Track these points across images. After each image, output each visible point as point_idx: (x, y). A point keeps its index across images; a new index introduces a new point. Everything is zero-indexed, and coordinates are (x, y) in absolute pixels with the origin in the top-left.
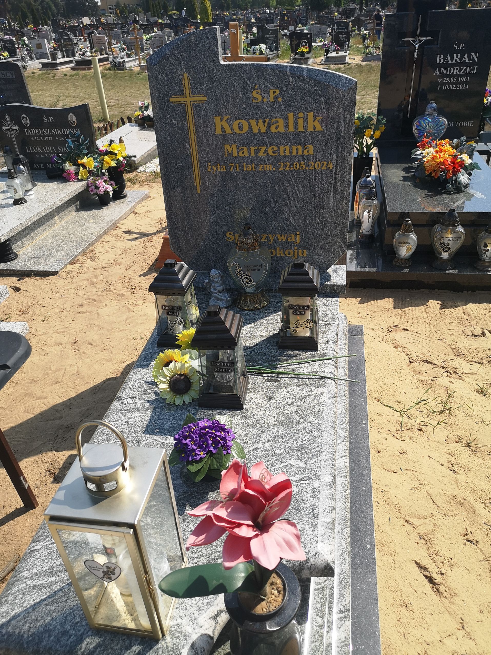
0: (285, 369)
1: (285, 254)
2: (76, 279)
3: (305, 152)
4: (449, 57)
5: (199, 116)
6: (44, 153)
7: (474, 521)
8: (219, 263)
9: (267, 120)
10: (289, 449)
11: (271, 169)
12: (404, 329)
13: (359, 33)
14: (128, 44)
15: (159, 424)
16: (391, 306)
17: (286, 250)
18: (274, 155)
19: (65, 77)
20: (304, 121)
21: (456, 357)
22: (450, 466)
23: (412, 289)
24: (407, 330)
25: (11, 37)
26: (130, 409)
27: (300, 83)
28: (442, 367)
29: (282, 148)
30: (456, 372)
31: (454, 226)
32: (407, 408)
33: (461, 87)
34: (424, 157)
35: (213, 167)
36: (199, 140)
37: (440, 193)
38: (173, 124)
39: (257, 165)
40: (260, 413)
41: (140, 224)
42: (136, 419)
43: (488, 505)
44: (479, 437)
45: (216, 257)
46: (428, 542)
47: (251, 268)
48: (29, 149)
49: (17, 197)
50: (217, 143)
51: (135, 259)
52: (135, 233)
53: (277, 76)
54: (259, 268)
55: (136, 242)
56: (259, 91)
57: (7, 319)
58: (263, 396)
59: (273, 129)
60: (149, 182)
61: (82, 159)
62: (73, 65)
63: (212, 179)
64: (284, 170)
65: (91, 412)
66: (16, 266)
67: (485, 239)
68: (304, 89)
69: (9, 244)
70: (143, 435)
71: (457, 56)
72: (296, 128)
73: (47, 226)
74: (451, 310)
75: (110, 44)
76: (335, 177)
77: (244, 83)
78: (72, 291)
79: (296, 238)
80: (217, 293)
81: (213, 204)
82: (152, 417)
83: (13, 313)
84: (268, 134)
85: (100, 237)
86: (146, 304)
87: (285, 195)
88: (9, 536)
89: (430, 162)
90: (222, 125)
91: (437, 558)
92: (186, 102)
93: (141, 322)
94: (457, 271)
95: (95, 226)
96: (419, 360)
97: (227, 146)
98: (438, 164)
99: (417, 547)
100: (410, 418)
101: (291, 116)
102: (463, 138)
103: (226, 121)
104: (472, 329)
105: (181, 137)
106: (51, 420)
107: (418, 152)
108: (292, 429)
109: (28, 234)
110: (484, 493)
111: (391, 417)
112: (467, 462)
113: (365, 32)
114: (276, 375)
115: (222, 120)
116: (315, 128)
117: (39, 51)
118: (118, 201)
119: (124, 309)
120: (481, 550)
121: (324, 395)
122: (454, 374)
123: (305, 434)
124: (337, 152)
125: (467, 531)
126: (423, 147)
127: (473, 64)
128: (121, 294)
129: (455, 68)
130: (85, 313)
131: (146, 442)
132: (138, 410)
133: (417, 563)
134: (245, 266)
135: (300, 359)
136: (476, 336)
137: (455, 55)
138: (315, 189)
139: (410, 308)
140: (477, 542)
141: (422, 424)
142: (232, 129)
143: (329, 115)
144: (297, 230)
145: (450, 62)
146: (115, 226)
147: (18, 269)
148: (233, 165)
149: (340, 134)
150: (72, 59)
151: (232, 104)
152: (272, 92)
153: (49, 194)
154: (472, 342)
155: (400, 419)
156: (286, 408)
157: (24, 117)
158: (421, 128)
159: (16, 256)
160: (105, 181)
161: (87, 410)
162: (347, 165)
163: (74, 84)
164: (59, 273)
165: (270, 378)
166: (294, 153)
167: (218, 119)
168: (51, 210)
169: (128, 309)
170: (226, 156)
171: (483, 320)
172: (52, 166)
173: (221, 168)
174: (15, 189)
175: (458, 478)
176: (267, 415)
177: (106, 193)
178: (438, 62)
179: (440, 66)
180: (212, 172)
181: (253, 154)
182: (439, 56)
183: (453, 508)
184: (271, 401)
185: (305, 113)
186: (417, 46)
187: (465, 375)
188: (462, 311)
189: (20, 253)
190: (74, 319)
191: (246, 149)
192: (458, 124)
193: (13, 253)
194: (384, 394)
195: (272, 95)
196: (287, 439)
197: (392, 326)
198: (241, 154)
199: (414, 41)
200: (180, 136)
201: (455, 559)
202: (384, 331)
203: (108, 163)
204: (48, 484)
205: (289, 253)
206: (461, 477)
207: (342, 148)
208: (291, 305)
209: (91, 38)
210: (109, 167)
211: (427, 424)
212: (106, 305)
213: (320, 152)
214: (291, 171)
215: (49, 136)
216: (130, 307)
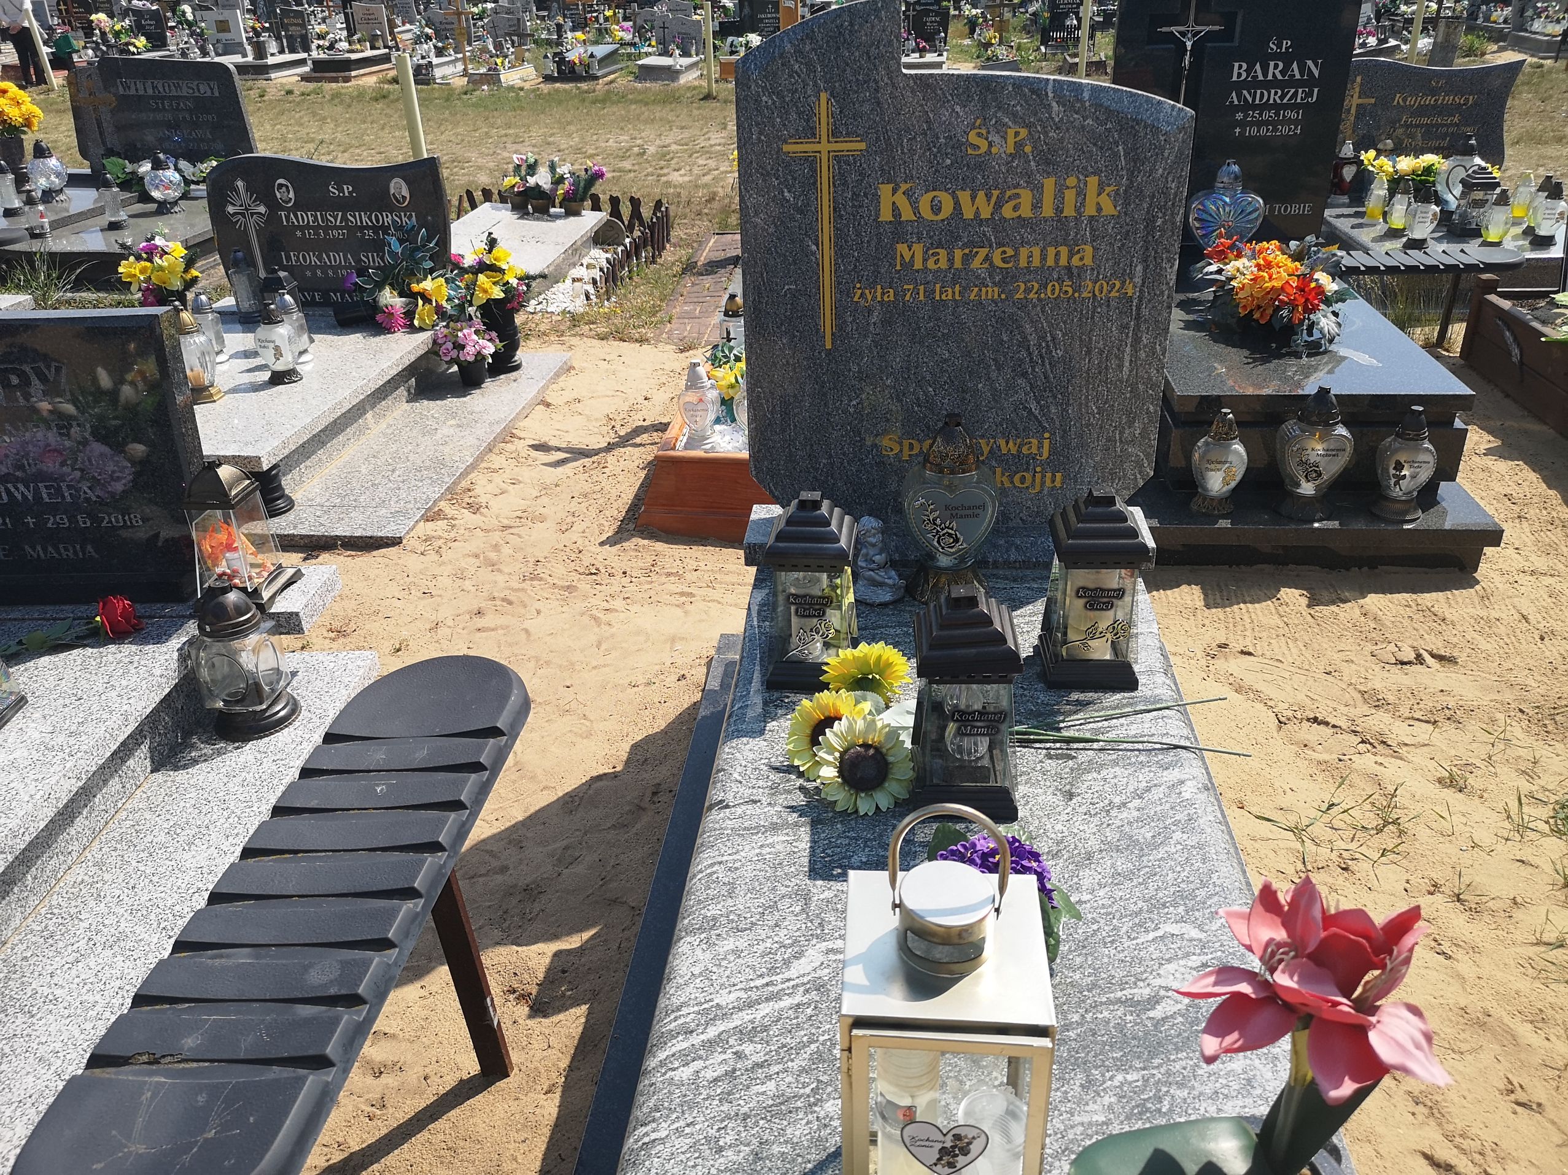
0: (1078, 730)
1: (1012, 482)
2: (447, 555)
3: (1075, 261)
4: (1258, 67)
5: (845, 184)
6: (324, 268)
7: (1521, 1061)
8: (861, 505)
9: (996, 193)
10: (1153, 902)
11: (996, 296)
12: (1243, 652)
13: (957, 13)
14: (438, 25)
15: (836, 858)
16: (1200, 603)
17: (1016, 473)
18: (1006, 266)
19: (290, 98)
20: (1078, 194)
21: (1374, 711)
22: (1433, 944)
23: (1238, 565)
24: (1250, 654)
25: (148, 4)
26: (755, 828)
27: (1076, 116)
28: (1354, 731)
29: (1024, 252)
30: (1384, 743)
31: (1328, 426)
32: (1306, 821)
33: (1284, 130)
34: (1230, 279)
35: (867, 291)
36: (840, 235)
37: (1280, 356)
38: (784, 198)
39: (964, 288)
40: (1059, 827)
41: (565, 429)
42: (779, 847)
43: (1540, 1025)
44: (1477, 879)
45: (855, 491)
46: (1435, 1111)
47: (960, 512)
48: (288, 258)
49: (280, 367)
50: (880, 240)
51: (573, 506)
52: (559, 449)
53: (1026, 102)
54: (977, 511)
55: (568, 469)
56: (984, 132)
57: (303, 648)
58: (1051, 790)
59: (1007, 212)
60: (562, 335)
61: (419, 282)
62: (306, 69)
63: (861, 317)
64: (1026, 298)
65: (577, 854)
66: (295, 528)
67: (1396, 451)
68: (1083, 127)
69: (277, 474)
70: (808, 882)
71: (1276, 66)
72: (1059, 210)
73: (350, 436)
74: (1333, 608)
75: (392, 25)
76: (1138, 314)
77: (951, 115)
78: (445, 581)
79: (1040, 446)
80: (872, 570)
81: (859, 372)
82: (813, 841)
83: (314, 634)
84: (998, 223)
85: (480, 458)
86: (634, 608)
87: (1024, 353)
88: (462, 1143)
89: (1247, 288)
90: (894, 203)
91: (1466, 1144)
92: (820, 152)
93: (636, 648)
94: (1337, 523)
95: (462, 434)
96: (1299, 717)
97: (902, 248)
98: (1268, 293)
99: (1415, 1122)
100: (1318, 845)
101: (1049, 184)
102: (1310, 239)
103: (904, 193)
104: (1392, 647)
105: (800, 228)
106: (480, 876)
107: (1213, 268)
108: (1145, 859)
109: (314, 452)
110: (1524, 999)
111: (1279, 842)
112: (1467, 934)
113: (974, 12)
114: (1064, 746)
115: (894, 191)
116: (1099, 209)
117: (223, 36)
118: (502, 377)
119: (586, 619)
120: (1553, 1123)
121: (1189, 783)
122: (1380, 747)
123: (1178, 869)
124: (1145, 260)
125: (1511, 1083)
126: (1222, 256)
127: (1309, 82)
128: (568, 587)
129: (1273, 91)
130: (493, 630)
131: (822, 897)
132: (774, 828)
133: (1426, 1156)
134: (947, 508)
135: (1103, 709)
136: (1405, 663)
137: (1272, 64)
138: (1090, 339)
139: (1242, 605)
140: (1539, 1105)
141: (1346, 855)
142: (916, 210)
143: (1132, 182)
144: (1044, 429)
145: (1261, 78)
146: (508, 435)
147: (304, 532)
148: (911, 287)
149: (1154, 222)
150: (304, 55)
151: (920, 157)
152: (1011, 133)
153: (351, 359)
154: (1398, 676)
155: (1299, 846)
156: (1114, 813)
157: (281, 186)
158: (1205, 216)
159: (291, 504)
160: (477, 332)
161: (566, 848)
162: (1164, 287)
163: (314, 114)
164: (404, 541)
165: (1052, 752)
166: (1050, 262)
167: (885, 190)
168: (362, 397)
169: (596, 619)
170: (898, 268)
171: (1410, 629)
172: (342, 297)
173: (883, 294)
174: (277, 348)
175: (1459, 969)
176: (1076, 831)
177: (479, 358)
178: (1235, 78)
179: (1240, 86)
180: (862, 302)
181: (958, 264)
182: (1236, 65)
183: (1466, 1036)
184: (1074, 801)
185: (1081, 177)
186: (1189, 44)
187: (1405, 749)
188: (1357, 611)
189: (297, 496)
190: (471, 645)
191: (943, 252)
192: (1280, 208)
193: (283, 496)
194: (1249, 793)
195: (1011, 140)
196: (1141, 880)
197: (1214, 645)
198: (931, 264)
199: (1183, 34)
200: (797, 224)
201: (1504, 1144)
202: (1199, 656)
203: (485, 291)
204: (521, 1021)
205: (1023, 480)
206: (1464, 965)
207: (1156, 252)
208: (1083, 588)
209: (349, 11)
210: (488, 300)
211: (1357, 856)
212: (538, 612)
213: (1107, 260)
214: (1039, 299)
215: (341, 228)
216: (598, 615)
